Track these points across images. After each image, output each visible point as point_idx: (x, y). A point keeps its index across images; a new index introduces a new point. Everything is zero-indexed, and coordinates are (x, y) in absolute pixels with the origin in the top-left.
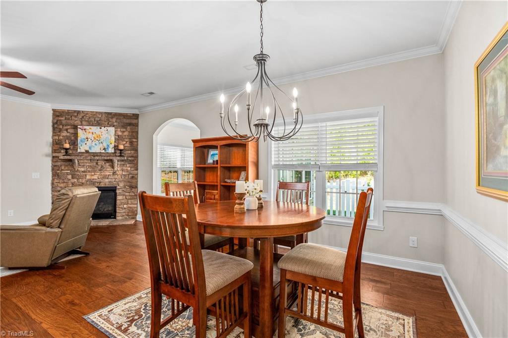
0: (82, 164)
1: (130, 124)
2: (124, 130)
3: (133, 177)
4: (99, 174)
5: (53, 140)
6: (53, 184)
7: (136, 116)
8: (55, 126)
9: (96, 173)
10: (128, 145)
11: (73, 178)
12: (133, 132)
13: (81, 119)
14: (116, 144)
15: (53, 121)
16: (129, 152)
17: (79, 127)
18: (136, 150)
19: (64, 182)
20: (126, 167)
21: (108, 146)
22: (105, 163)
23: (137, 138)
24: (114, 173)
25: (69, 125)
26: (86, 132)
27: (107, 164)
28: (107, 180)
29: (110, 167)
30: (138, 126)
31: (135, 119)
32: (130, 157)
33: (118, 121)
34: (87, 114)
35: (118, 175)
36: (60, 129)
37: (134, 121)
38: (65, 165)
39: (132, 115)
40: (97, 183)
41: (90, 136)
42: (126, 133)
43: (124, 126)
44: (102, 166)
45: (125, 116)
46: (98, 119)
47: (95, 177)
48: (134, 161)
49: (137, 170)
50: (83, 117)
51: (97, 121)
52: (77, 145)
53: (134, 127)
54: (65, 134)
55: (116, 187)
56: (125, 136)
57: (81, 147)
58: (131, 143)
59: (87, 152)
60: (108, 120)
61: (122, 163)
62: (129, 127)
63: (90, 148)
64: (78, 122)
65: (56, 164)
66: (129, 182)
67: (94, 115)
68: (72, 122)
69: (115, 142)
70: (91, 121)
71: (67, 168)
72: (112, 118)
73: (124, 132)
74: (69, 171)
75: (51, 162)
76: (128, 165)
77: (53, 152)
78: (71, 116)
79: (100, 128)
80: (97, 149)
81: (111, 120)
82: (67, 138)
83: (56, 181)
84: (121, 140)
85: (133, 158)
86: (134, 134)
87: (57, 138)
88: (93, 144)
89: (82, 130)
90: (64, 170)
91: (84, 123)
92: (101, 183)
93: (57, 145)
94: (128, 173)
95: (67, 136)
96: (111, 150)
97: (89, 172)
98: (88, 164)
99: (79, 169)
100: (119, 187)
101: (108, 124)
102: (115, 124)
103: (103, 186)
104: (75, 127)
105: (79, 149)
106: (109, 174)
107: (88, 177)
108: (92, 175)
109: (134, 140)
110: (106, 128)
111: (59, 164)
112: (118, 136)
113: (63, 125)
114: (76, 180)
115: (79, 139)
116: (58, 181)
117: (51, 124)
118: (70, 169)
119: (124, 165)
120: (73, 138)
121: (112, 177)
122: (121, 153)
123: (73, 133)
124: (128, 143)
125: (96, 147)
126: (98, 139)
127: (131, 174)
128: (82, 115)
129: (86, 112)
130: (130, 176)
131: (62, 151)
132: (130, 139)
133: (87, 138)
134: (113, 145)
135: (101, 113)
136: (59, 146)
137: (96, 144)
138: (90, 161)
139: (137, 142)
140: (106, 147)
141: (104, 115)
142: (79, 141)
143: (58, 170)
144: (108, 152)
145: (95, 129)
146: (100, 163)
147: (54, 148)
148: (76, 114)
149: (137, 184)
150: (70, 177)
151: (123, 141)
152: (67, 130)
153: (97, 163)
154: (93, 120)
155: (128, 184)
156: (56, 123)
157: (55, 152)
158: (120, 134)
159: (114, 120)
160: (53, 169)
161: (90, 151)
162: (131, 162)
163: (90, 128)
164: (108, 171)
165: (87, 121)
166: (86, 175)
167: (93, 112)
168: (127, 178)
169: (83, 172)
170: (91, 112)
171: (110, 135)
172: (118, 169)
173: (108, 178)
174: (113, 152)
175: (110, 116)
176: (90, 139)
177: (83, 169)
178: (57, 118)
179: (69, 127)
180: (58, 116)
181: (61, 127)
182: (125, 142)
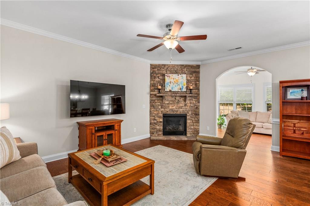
0: (167, 99)
1: (195, 72)
2: (192, 76)
3: (197, 108)
4: (176, 105)
5: (150, 84)
6: (150, 111)
7: (198, 67)
8: (152, 75)
9: (175, 105)
10: (194, 86)
11: (161, 108)
12: (197, 77)
13: (166, 69)
14: (187, 86)
15: (150, 71)
16: (195, 91)
17: (166, 75)
18: (198, 89)
19: (157, 111)
20: (193, 101)
21: (183, 87)
22: (180, 98)
23: (199, 81)
24: (185, 105)
25: (159, 74)
26: (170, 78)
27: (182, 99)
28: (181, 110)
29: (183, 101)
30: (199, 73)
31: (198, 68)
32: (195, 94)
33: (187, 70)
34: (169, 66)
35: (188, 106)
36: (155, 76)
37: (197, 70)
38: (157, 100)
39: (196, 66)
40: (176, 111)
41: (172, 80)
42: (193, 78)
43: (192, 73)
44: (178, 100)
45: (192, 66)
46: (176, 70)
47: (174, 107)
48: (197, 97)
49: (199, 103)
50: (167, 68)
51: (175, 71)
52: (165, 86)
53: (197, 74)
54: (157, 79)
55: (186, 114)
56: (192, 80)
57: (167, 88)
58: (196, 84)
59: (170, 91)
60: (182, 69)
61: (190, 98)
62: (194, 74)
63: (172, 88)
64: (164, 72)
65: (152, 99)
66: (194, 111)
67: (174, 67)
68: (161, 72)
69: (186, 84)
70: (172, 71)
71: (158, 102)
72: (184, 68)
73: (191, 77)
74: (159, 104)
75: (149, 98)
76: (194, 100)
77: (150, 92)
78: (161, 68)
79: (178, 75)
80: (176, 89)
81: (183, 69)
82: (159, 82)
83: (152, 110)
84: (190, 83)
85: (197, 95)
86: (197, 79)
87: (153, 82)
88: (174, 86)
89: (168, 77)
90: (157, 103)
91: (168, 72)
92: (178, 112)
93: (153, 86)
94: (194, 105)
95: (158, 81)
96: (184, 90)
97: (171, 104)
98: (170, 99)
99: (165, 102)
100: (188, 114)
101: (182, 72)
102: (186, 72)
103: (179, 113)
104: (164, 75)
105: (166, 89)
106: (182, 105)
107: (170, 108)
108: (173, 106)
109: (198, 83)
110: (181, 76)
111: (154, 99)
112: (188, 80)
113: (156, 74)
114: (163, 109)
115: (166, 83)
116: (153, 110)
117: (150, 73)
118: (160, 102)
119: (191, 99)
120: (162, 82)
121: (184, 108)
122: (191, 91)
123: (161, 79)
124: (194, 84)
125: (175, 87)
126: (177, 83)
127: (196, 106)
128: (167, 67)
129: (169, 65)
130: (195, 107)
131: (156, 91)
132: (195, 82)
133: (170, 82)
134: (185, 87)
135: (178, 65)
136: (154, 87)
137: (175, 86)
138: (171, 97)
139: (199, 84)
140: (181, 88)
141: (179, 67)
142: (166, 84)
143: (153, 103)
144: (182, 91)
145: (175, 76)
146: (177, 98)
147: (151, 89)
148: (163, 67)
149: (199, 112)
150: (160, 107)
151: (191, 83)
152: (158, 77)
153: (175, 98)
154: (173, 70)
155: (194, 112)
156: (153, 73)
157: (152, 91)
158: (189, 78)
159: (185, 69)
160: (150, 102)
161: (172, 91)
162: (195, 97)
163: (172, 76)
164: (182, 104)
165: (169, 71)
166: (169, 106)
167: (173, 65)
168: (193, 108)
169: (167, 104)
170: (172, 65)
171: (184, 80)
172: (188, 103)
173: (182, 108)
174: (185, 91)
175: (183, 67)
176: (172, 83)
177: (167, 102)
178: (153, 70)
179: (159, 75)
180: (153, 68)
181: (155, 75)
182: (192, 84)
